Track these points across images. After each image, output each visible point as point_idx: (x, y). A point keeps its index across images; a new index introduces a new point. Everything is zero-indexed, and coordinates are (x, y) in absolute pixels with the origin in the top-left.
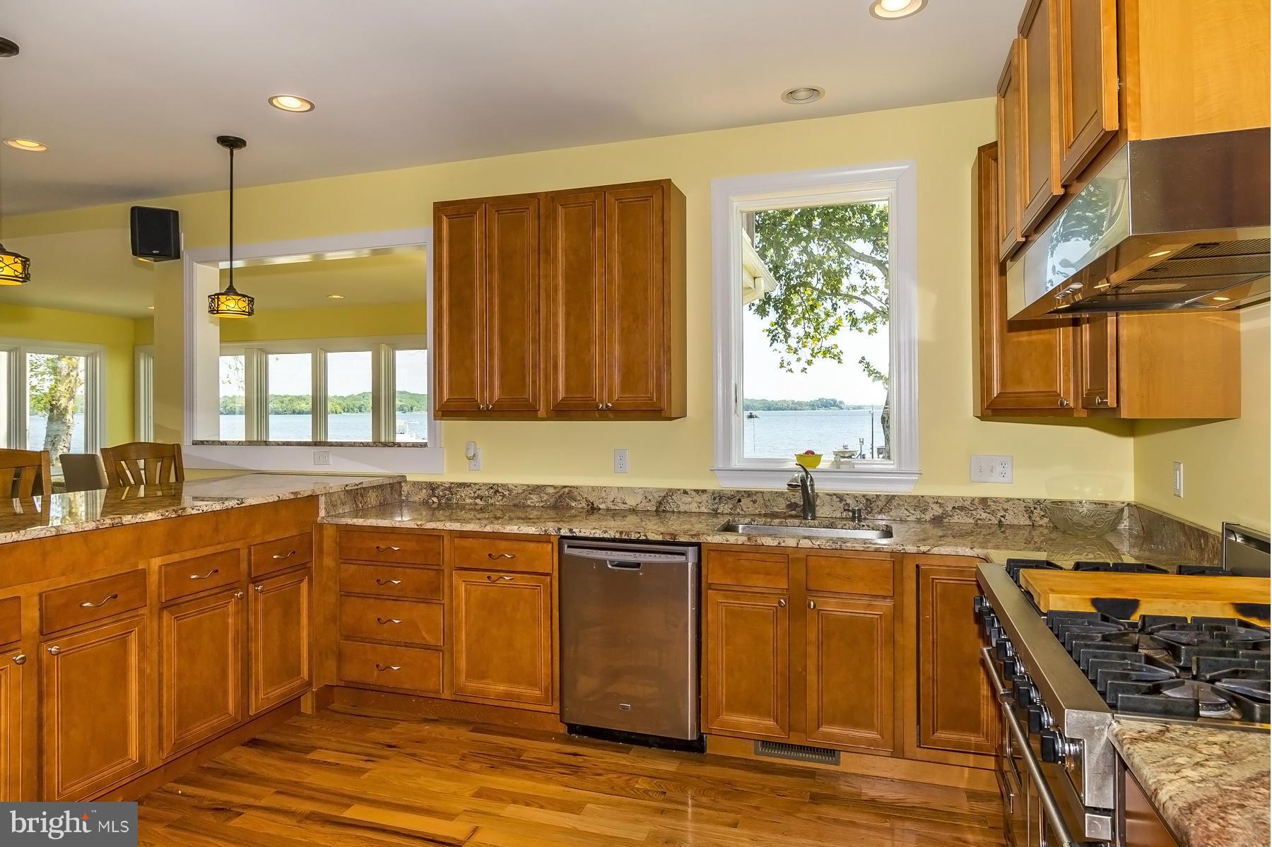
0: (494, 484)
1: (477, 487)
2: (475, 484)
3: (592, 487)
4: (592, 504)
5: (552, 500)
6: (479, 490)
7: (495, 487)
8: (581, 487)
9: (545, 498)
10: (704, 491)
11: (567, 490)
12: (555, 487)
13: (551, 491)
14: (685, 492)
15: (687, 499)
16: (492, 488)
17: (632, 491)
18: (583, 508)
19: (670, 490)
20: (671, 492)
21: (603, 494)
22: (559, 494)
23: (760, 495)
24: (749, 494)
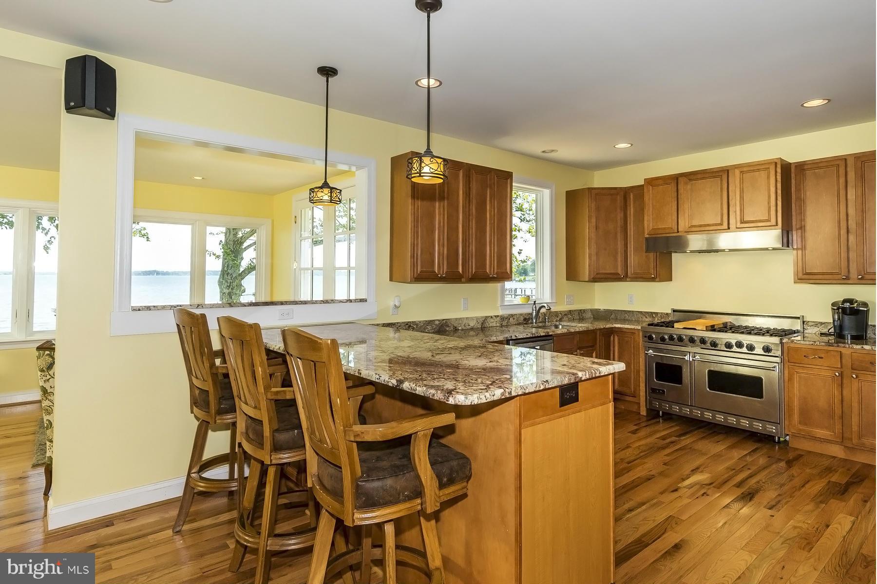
0: (408, 322)
1: (399, 325)
2: (397, 323)
3: (456, 319)
4: (456, 327)
5: (438, 328)
6: (400, 326)
7: (409, 324)
8: (451, 319)
9: (435, 327)
10: (498, 316)
11: (444, 321)
12: (439, 320)
13: (437, 322)
14: (492, 317)
15: (492, 320)
16: (407, 324)
17: (472, 318)
18: (451, 330)
19: (486, 317)
20: (487, 317)
21: (460, 322)
22: (441, 324)
23: (515, 316)
24: (512, 315)
